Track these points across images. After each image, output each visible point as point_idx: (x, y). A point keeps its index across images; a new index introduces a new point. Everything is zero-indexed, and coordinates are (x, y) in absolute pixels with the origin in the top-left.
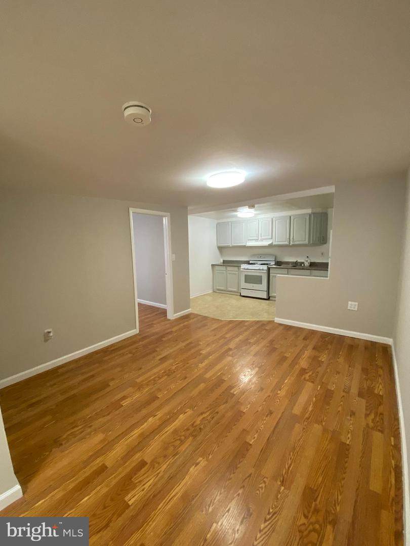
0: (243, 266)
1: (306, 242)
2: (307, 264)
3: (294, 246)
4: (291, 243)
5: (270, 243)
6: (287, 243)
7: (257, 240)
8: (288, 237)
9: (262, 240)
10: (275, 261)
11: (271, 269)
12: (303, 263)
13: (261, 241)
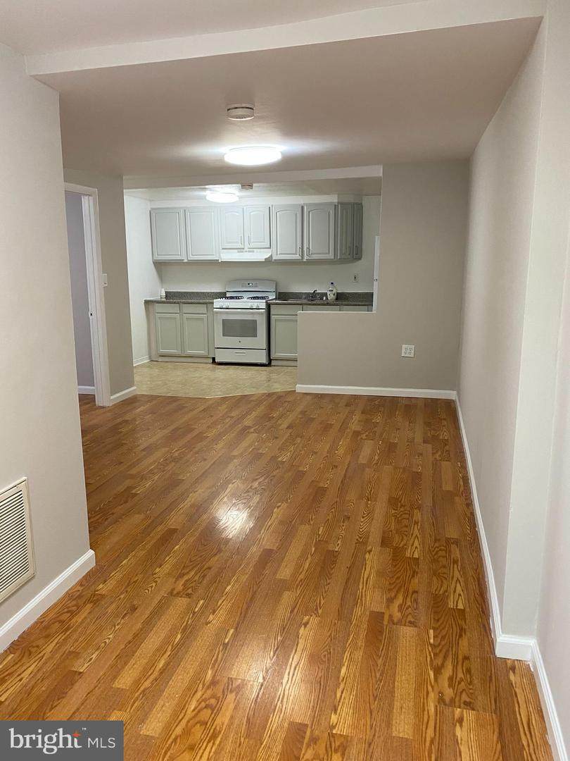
0: (218, 303)
1: (331, 256)
2: (331, 297)
3: (310, 262)
4: (306, 258)
5: (267, 256)
6: (298, 257)
7: (241, 250)
8: (299, 245)
9: (251, 250)
10: (276, 292)
11: (272, 306)
12: (325, 294)
13: (249, 252)
